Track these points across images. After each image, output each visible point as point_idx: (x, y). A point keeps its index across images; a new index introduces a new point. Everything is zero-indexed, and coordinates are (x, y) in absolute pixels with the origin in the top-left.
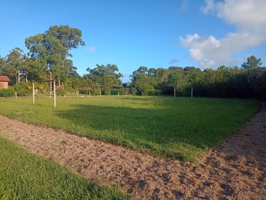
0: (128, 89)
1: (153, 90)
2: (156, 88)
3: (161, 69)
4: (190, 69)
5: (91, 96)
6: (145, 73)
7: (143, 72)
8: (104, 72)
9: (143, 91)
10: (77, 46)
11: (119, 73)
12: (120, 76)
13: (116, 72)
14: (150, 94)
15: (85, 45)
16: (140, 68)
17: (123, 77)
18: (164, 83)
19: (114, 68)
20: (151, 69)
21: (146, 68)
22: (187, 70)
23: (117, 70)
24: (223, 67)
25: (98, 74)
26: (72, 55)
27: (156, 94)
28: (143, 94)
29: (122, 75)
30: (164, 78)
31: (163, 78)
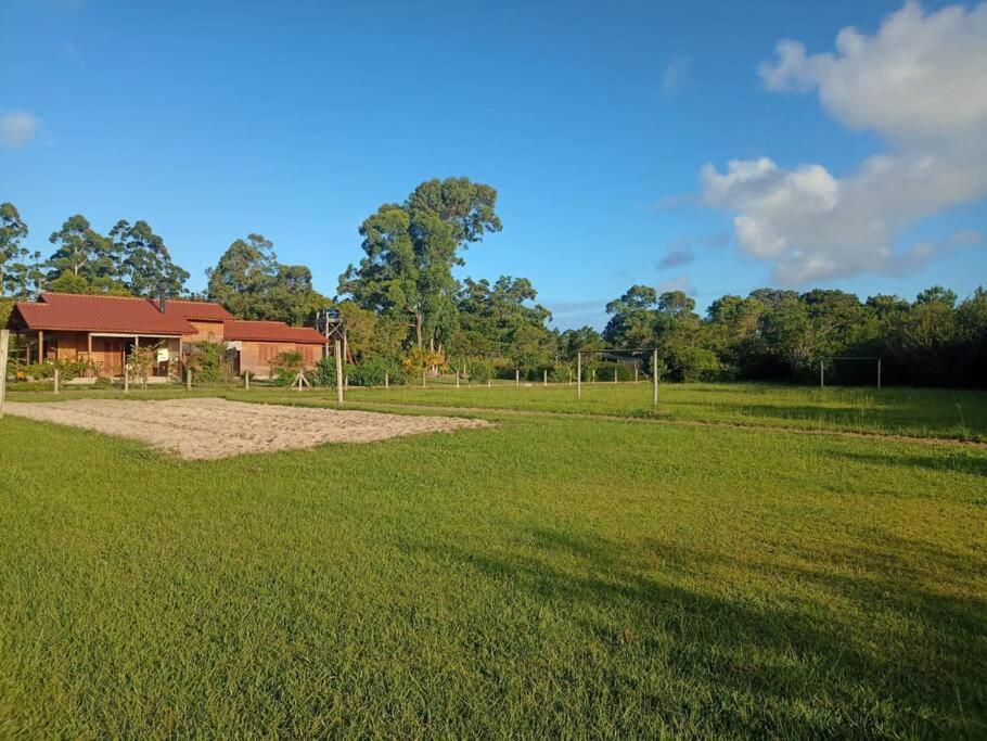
0: (636, 362)
1: (715, 365)
2: (723, 358)
3: (734, 298)
4: (826, 297)
5: (550, 384)
6: (649, 309)
7: (639, 304)
8: (491, 304)
9: (688, 368)
10: (477, 235)
11: (539, 307)
12: (544, 317)
13: (527, 303)
14: (708, 376)
15: (500, 229)
16: (632, 291)
17: (551, 320)
18: (746, 343)
19: (523, 289)
20: (670, 294)
21: (652, 292)
22: (816, 300)
23: (531, 294)
24: (936, 290)
25: (471, 310)
26: (465, 260)
27: (724, 378)
28: (687, 378)
29: (550, 314)
30: (749, 327)
31: (745, 329)
